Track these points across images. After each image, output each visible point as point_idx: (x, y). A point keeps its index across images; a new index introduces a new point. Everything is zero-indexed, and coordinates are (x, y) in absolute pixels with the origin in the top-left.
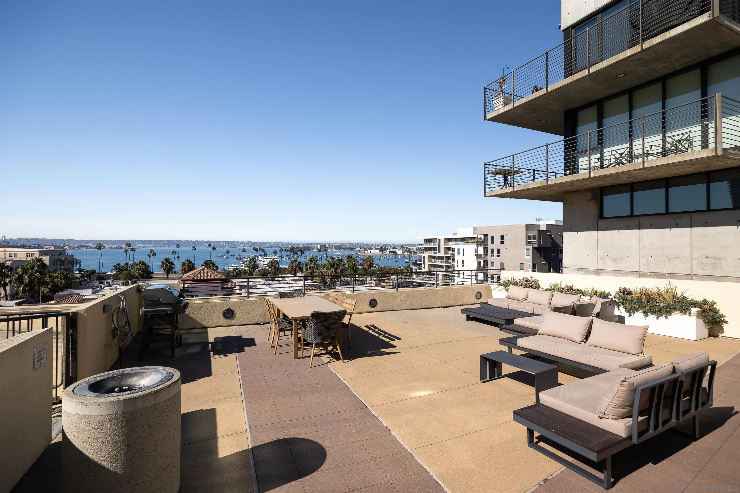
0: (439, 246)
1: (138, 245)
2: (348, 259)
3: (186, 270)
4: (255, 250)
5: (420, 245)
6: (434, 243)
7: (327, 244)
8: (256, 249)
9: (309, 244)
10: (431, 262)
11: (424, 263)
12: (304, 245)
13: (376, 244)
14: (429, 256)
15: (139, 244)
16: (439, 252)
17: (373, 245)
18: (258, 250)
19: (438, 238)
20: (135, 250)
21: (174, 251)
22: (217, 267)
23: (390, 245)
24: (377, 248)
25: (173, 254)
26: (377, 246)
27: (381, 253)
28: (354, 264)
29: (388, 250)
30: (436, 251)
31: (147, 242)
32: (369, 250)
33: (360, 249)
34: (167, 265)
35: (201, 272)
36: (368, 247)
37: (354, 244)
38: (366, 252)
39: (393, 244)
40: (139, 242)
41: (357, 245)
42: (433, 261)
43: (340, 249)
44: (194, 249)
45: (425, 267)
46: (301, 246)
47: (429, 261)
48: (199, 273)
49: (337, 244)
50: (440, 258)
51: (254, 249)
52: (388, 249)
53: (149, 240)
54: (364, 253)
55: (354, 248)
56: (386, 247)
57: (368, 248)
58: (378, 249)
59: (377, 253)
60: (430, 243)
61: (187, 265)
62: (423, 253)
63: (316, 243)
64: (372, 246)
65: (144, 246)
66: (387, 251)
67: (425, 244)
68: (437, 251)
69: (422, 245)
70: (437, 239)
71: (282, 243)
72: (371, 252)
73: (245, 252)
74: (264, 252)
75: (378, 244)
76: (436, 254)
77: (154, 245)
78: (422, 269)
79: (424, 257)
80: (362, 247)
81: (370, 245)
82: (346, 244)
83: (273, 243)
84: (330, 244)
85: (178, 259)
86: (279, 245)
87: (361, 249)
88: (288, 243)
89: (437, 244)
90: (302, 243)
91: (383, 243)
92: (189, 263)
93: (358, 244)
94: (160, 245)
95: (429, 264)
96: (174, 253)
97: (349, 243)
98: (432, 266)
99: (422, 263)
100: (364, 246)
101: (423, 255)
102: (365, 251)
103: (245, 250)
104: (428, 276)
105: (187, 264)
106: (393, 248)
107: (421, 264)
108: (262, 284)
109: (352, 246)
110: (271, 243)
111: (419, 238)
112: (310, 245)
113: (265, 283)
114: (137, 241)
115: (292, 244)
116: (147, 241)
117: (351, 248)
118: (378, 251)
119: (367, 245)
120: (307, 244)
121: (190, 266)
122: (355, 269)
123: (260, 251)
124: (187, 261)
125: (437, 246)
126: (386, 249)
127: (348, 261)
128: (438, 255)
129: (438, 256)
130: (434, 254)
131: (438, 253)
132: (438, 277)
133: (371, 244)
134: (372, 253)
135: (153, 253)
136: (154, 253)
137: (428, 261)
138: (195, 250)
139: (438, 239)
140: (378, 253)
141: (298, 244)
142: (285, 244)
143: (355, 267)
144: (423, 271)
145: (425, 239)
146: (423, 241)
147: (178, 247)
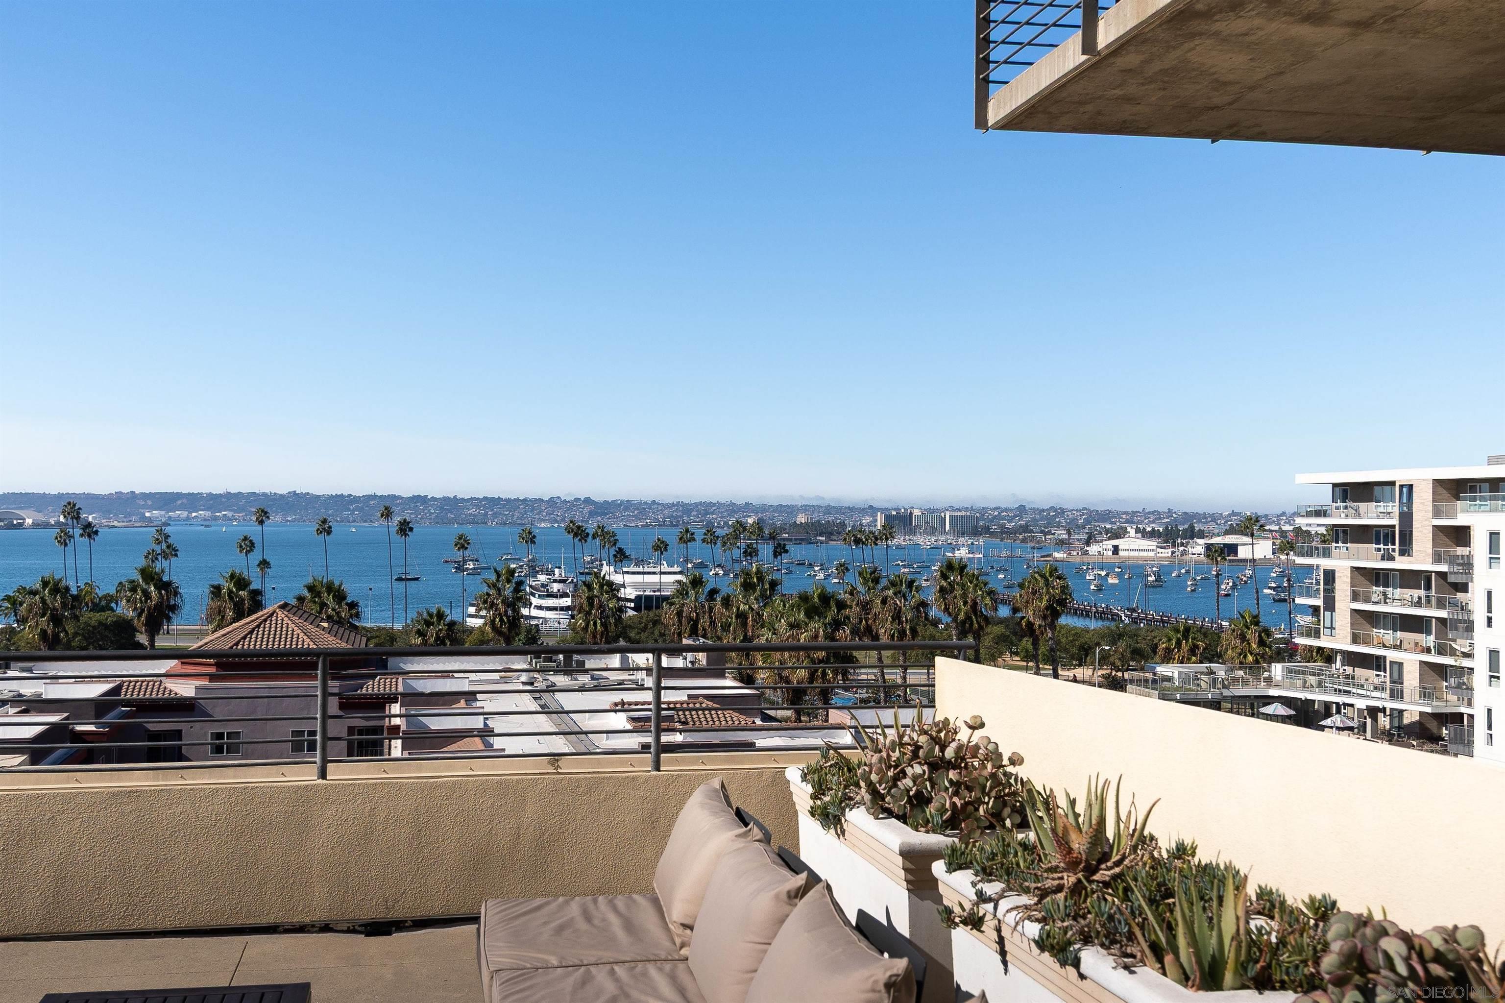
0: (1406, 518)
1: (147, 514)
2: (944, 576)
3: (223, 617)
4: (576, 535)
5: (1309, 514)
6: (1382, 507)
7: (917, 512)
8: (579, 533)
9: (840, 510)
10: (1367, 600)
11: (1330, 604)
12: (816, 517)
13: (1146, 514)
14: (1357, 569)
15: (151, 508)
16: (1406, 550)
17: (1132, 517)
18: (588, 534)
19: (1400, 476)
20: (96, 533)
21: (245, 538)
22: (353, 605)
23: (1214, 518)
24: (1149, 529)
25: (241, 551)
26: (1154, 522)
27: (1167, 553)
28: (975, 604)
29: (1201, 541)
30: (1390, 547)
31: (179, 502)
32: (1109, 539)
33: (1065, 536)
34: (146, 594)
35: (258, 626)
36: (1108, 526)
37: (1043, 511)
38: (1093, 549)
39: (1233, 514)
40: (149, 503)
41: (1055, 516)
42: (1374, 598)
43: (976, 532)
44: (325, 529)
45: (1336, 625)
46: (801, 519)
47: (1355, 597)
48: (251, 632)
49: (963, 513)
50: (1410, 579)
51: (569, 530)
52: (1201, 535)
53: (189, 494)
54: (1086, 553)
55: (1042, 532)
56: (1192, 527)
57: (1107, 531)
58: (1153, 534)
59: (1145, 554)
60: (1363, 506)
61: (231, 598)
62: (1327, 554)
63: (871, 507)
64: (1127, 521)
65: (170, 517)
66: (1198, 548)
67: (1337, 508)
68: (1397, 547)
69: (1318, 513)
70: (1392, 483)
71: (719, 505)
72: (1116, 550)
73: (533, 542)
74: (615, 544)
75: (1159, 513)
76: (1392, 559)
77: (208, 514)
78: (1317, 634)
79: (1330, 576)
80: (1078, 527)
81: (1118, 514)
82: (1006, 510)
83: (684, 505)
84: (931, 511)
85: (262, 569)
86: (707, 513)
87: (1069, 533)
88: (748, 507)
89: (1396, 510)
90: (805, 508)
91: (1181, 508)
92: (239, 589)
93: (1061, 512)
94: (229, 514)
95: (1355, 612)
96: (248, 545)
97: (1022, 509)
98: (1373, 619)
99: (1319, 602)
100: (1087, 522)
101: (1325, 563)
102: (1088, 543)
103: (534, 537)
104: (1349, 670)
105: (230, 592)
106: (1227, 533)
107: (1315, 610)
108: (521, 687)
109: (1034, 520)
110: (673, 505)
111: (1302, 479)
112: (842, 517)
113: (532, 684)
114: (145, 496)
115: (764, 508)
116: (179, 495)
117: (1025, 529)
118: (1152, 544)
119: (1106, 516)
120: (829, 509)
121: (242, 600)
122: (976, 626)
123: (594, 538)
124: (231, 580)
125: (1395, 521)
126: (1192, 534)
127: (942, 590)
128: (1401, 563)
129: (1402, 572)
130: (1383, 559)
131: (1402, 553)
132: (1398, 680)
133: (1125, 513)
134: (1121, 553)
135: (164, 546)
136: (168, 547)
137: (1349, 593)
138: (329, 531)
139: (1401, 486)
140: (1152, 554)
141: (791, 510)
142: (732, 508)
143: (976, 615)
144: (1324, 642)
145: (1335, 485)
146: (1325, 497)
147: (261, 522)
